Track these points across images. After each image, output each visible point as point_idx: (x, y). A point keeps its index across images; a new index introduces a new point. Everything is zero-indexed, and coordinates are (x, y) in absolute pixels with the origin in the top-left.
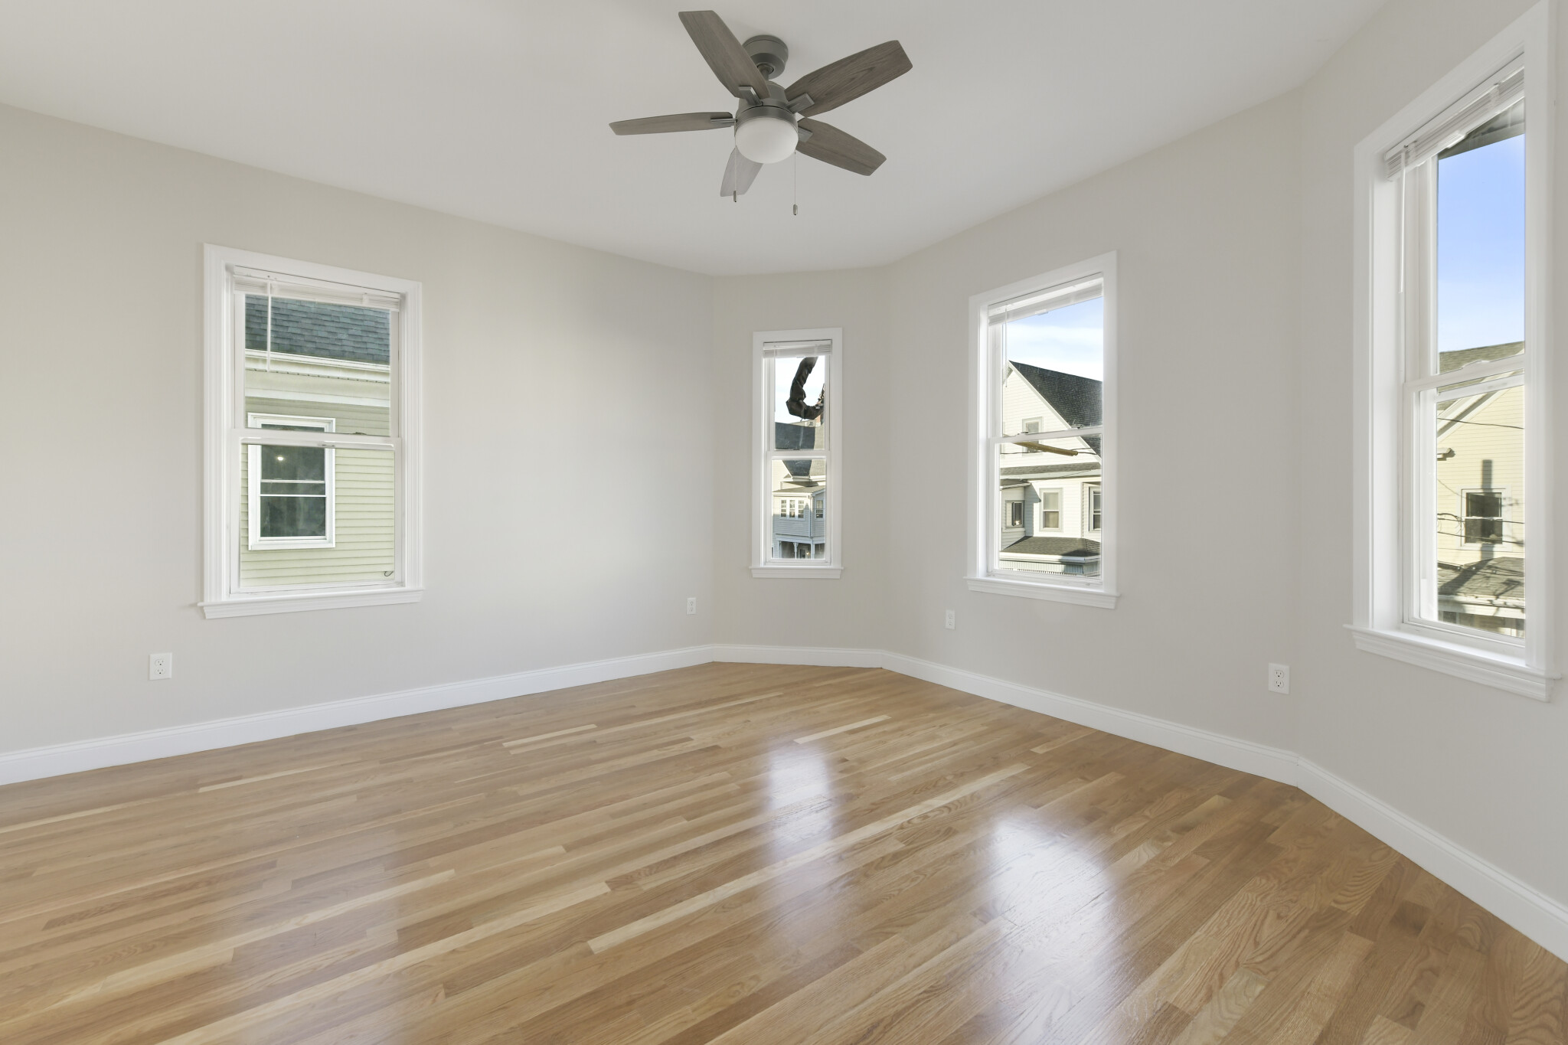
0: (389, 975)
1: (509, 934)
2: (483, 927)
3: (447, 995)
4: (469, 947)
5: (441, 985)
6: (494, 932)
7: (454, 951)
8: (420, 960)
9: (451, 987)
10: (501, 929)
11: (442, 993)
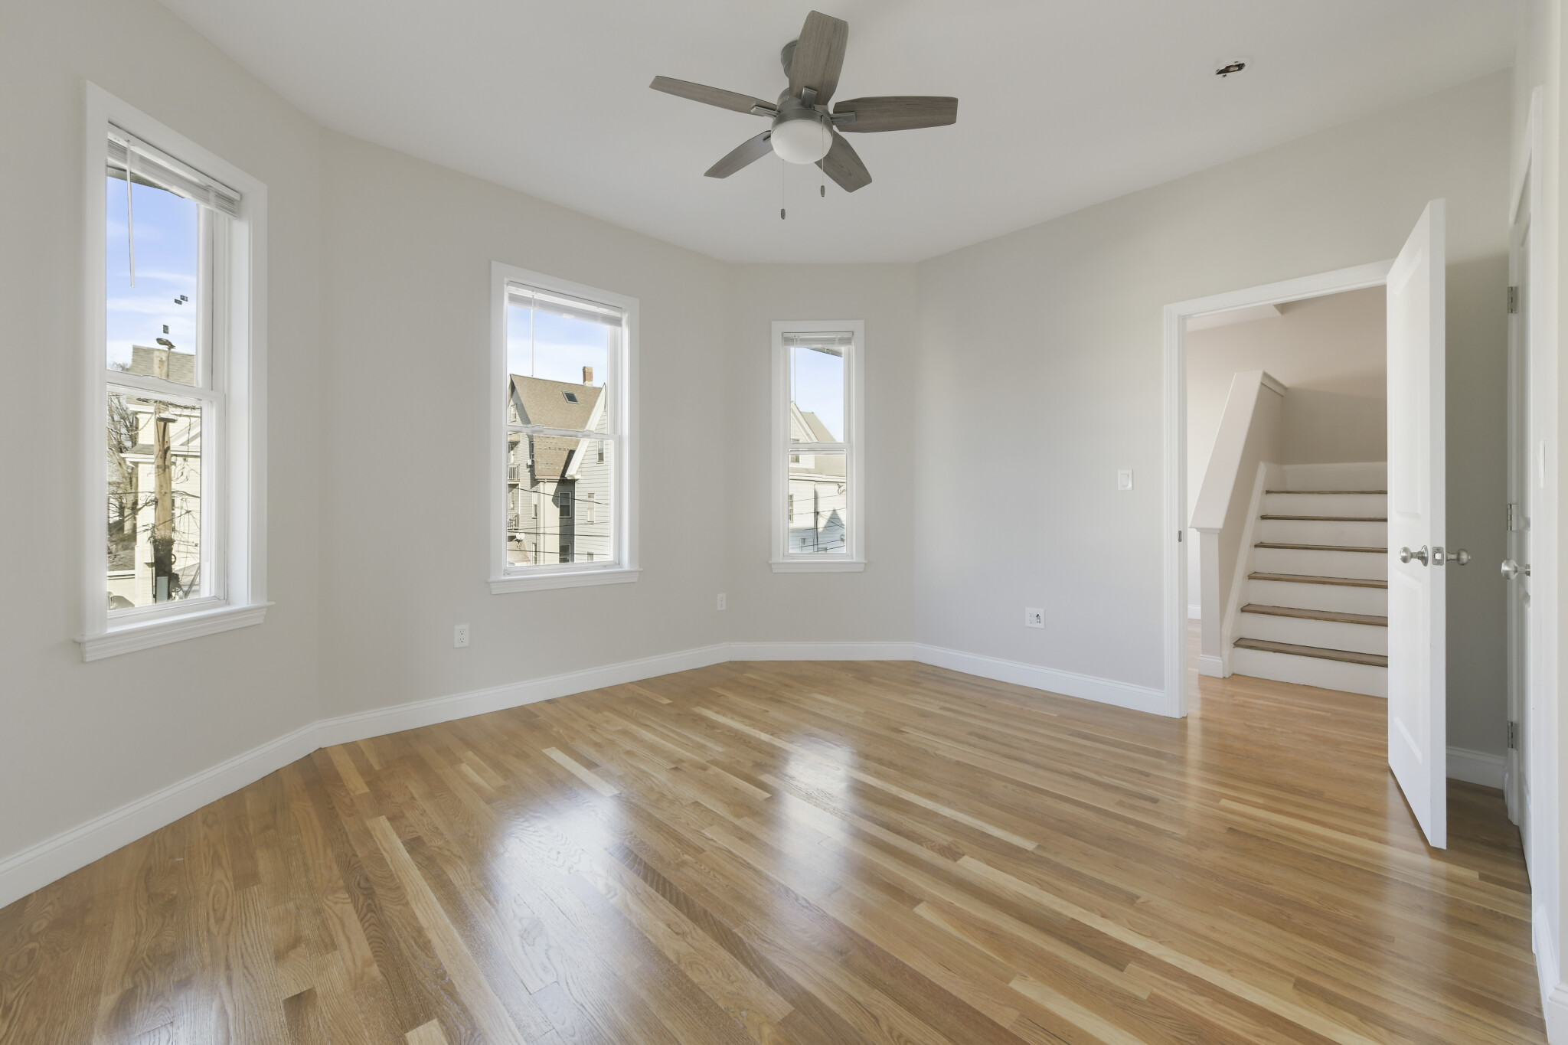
0: (1160, 942)
1: (1059, 892)
2: (1065, 912)
3: (1138, 898)
4: (1091, 910)
5: (1135, 905)
6: (1065, 903)
7: (1104, 916)
8: (1131, 932)
9: (1131, 899)
10: (1058, 900)
11: (1139, 901)
